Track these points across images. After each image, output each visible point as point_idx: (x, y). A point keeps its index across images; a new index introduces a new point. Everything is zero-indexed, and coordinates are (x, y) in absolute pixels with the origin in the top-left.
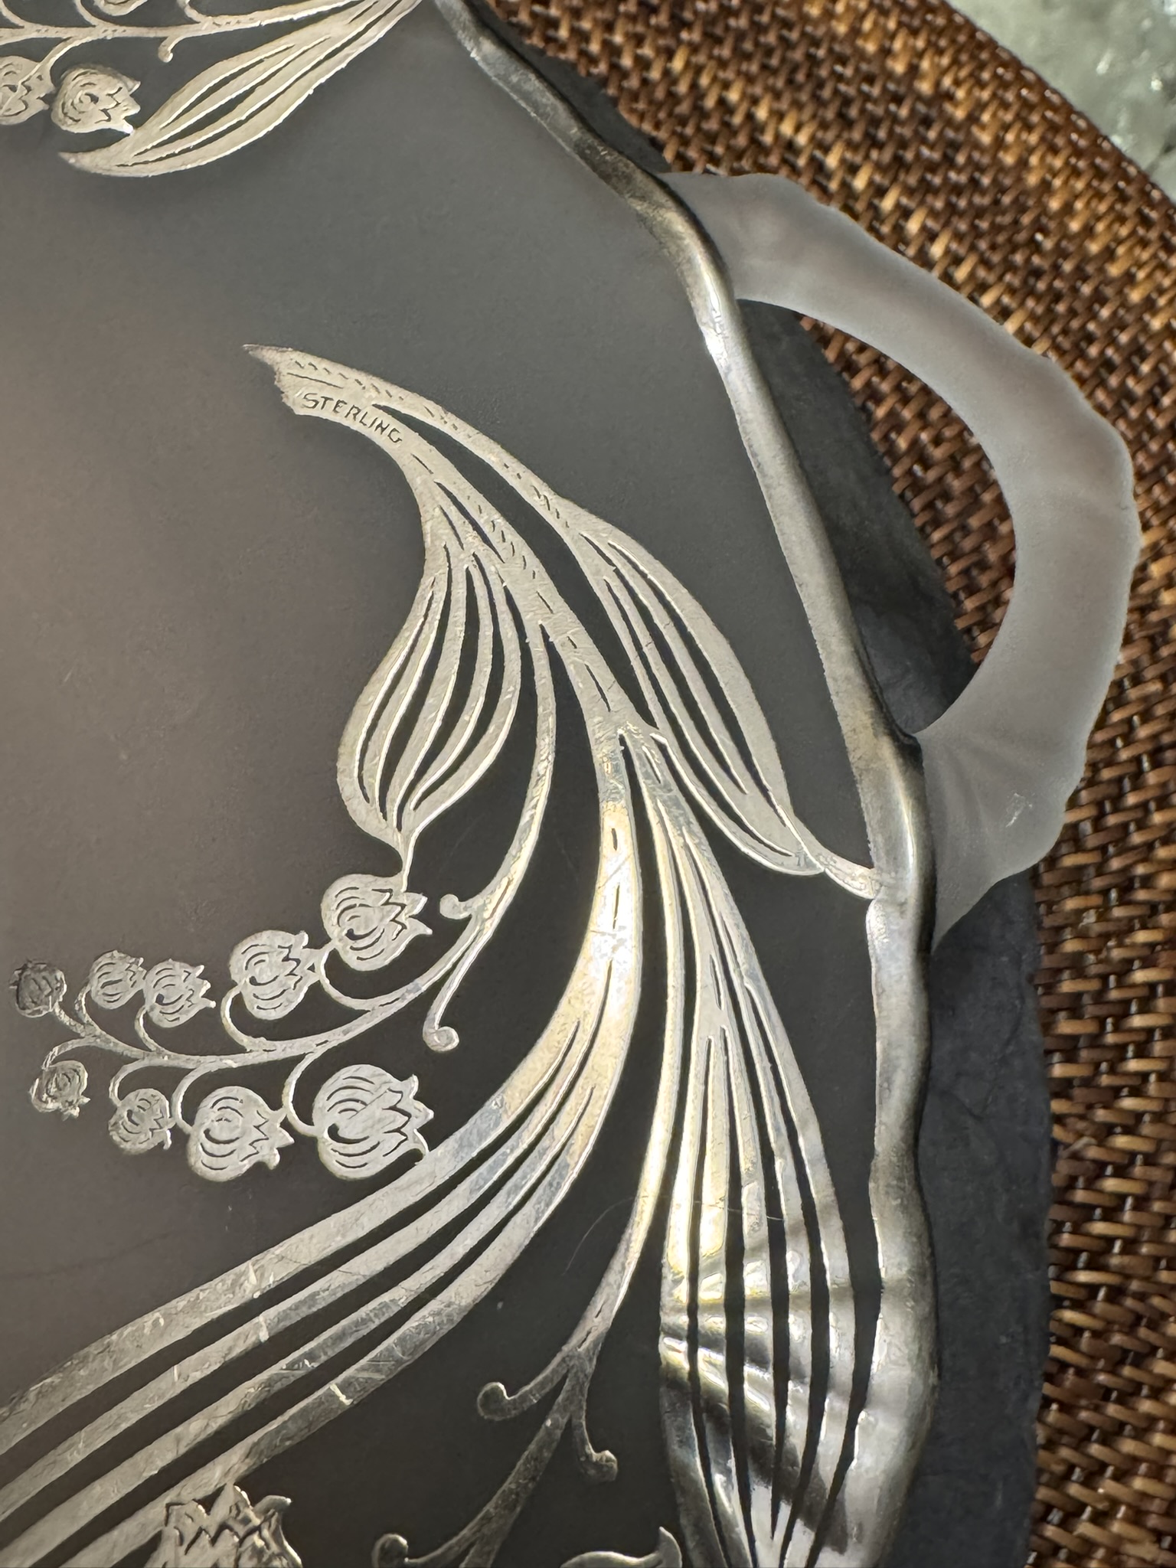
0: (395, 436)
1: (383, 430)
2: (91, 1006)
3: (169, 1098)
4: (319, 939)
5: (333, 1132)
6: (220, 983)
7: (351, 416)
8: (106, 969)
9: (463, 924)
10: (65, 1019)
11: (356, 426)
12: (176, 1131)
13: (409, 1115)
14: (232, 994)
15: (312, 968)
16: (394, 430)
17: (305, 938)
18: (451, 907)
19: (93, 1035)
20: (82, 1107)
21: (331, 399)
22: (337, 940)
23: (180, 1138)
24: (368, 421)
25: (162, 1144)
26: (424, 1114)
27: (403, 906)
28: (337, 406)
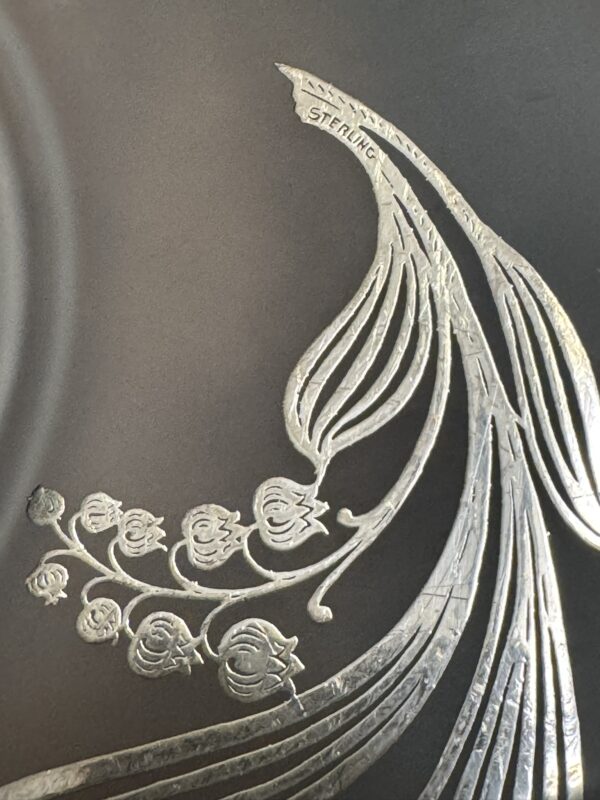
0: (371, 153)
1: (363, 147)
2: (80, 528)
3: (122, 608)
4: (248, 519)
6: (174, 534)
7: (342, 132)
8: (95, 503)
9: (355, 530)
11: (344, 140)
14: (179, 545)
15: (239, 539)
16: (371, 148)
17: (238, 515)
18: (346, 516)
19: (78, 549)
20: (61, 599)
21: (330, 116)
22: (261, 523)
24: (354, 138)
27: (312, 509)
28: (333, 122)
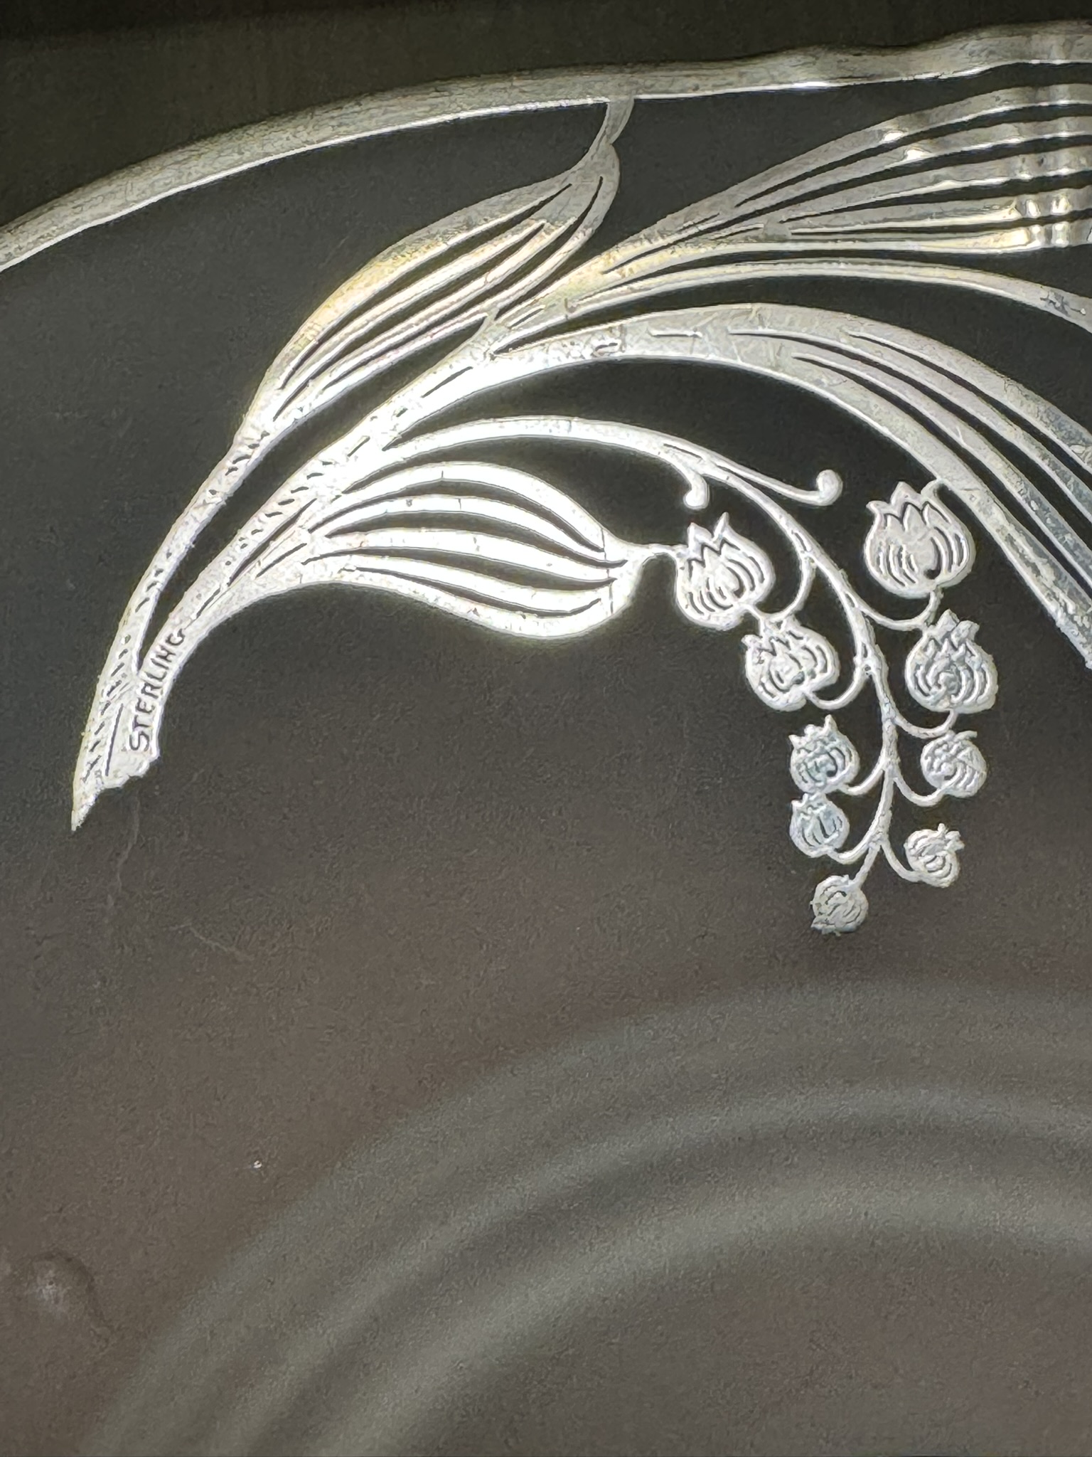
0: (176, 639)
1: (169, 653)
2: (848, 845)
3: (926, 742)
4: (748, 625)
5: (932, 574)
6: (808, 715)
8: (808, 838)
9: (709, 480)
10: (865, 869)
12: (957, 728)
13: (906, 504)
14: (818, 702)
15: (779, 625)
16: (168, 641)
17: (748, 639)
18: (696, 498)
19: (876, 835)
20: (948, 829)
22: (747, 605)
23: (963, 723)
24: (159, 672)
25: (972, 740)
26: (902, 492)
27: (703, 545)
28: (143, 711)
